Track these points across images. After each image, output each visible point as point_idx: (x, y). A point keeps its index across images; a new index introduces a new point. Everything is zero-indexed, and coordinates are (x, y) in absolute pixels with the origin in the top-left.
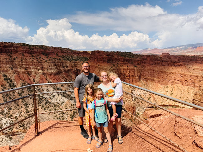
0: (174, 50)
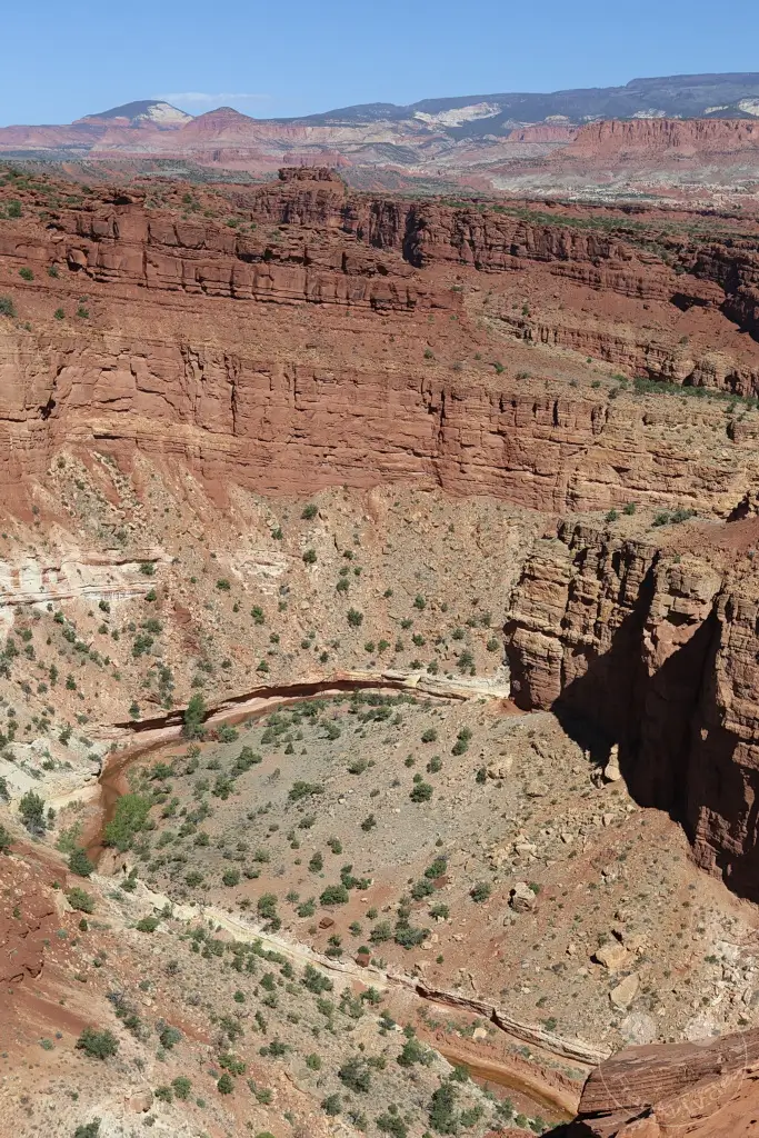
0: (389, 138)
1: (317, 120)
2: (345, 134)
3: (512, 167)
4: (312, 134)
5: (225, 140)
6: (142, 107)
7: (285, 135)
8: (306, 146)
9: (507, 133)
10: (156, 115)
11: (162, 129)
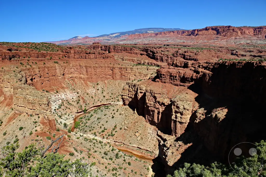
0: (107, 38)
1: (98, 37)
2: (101, 38)
3: (121, 41)
4: (97, 38)
5: (87, 40)
6: (77, 37)
7: (94, 39)
8: (97, 40)
9: (121, 37)
10: (78, 38)
11: (79, 39)
